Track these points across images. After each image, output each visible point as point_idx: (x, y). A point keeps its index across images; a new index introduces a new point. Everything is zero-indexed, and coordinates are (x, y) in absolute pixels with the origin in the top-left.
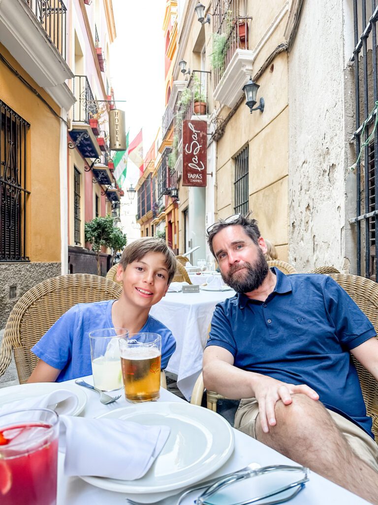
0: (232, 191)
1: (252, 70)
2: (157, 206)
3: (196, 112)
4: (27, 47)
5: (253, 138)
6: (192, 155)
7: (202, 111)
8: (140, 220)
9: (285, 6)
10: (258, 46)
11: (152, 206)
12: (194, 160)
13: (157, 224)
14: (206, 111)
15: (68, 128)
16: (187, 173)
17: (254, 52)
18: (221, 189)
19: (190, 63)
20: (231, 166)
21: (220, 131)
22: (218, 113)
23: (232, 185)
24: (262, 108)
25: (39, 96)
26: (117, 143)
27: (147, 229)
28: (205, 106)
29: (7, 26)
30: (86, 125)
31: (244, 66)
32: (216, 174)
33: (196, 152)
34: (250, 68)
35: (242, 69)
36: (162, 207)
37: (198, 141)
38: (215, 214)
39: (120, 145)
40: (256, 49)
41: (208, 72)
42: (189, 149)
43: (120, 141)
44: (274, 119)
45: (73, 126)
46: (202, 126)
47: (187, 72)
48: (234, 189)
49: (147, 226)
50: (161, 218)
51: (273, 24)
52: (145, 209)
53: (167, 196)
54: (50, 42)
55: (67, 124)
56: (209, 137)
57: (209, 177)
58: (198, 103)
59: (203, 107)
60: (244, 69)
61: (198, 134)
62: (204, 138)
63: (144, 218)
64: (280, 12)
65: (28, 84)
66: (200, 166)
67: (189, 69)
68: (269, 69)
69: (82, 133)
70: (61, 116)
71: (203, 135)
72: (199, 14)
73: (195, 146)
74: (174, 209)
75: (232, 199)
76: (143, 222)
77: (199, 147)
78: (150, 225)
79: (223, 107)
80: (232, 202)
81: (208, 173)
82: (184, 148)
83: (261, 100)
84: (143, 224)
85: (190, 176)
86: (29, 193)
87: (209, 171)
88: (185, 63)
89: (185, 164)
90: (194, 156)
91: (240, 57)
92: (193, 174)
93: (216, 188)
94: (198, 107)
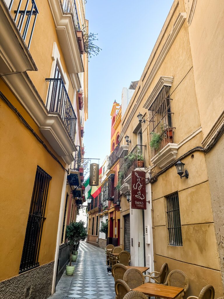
0: (166, 217)
1: (177, 153)
2: (101, 205)
3: (139, 167)
4: (59, 141)
5: (181, 191)
6: (137, 191)
7: (142, 166)
8: (89, 212)
9: (200, 129)
10: (181, 142)
11: (98, 204)
12: (139, 193)
13: (101, 217)
14: (143, 166)
15: (68, 174)
16: (134, 201)
17: (178, 145)
18: (157, 213)
19: (131, 137)
20: (164, 201)
21: (155, 179)
22: (152, 168)
23: (165, 213)
24: (187, 176)
25: (58, 161)
26: (94, 182)
27: (93, 218)
28: (143, 163)
29: (52, 133)
30: (77, 171)
31: (172, 151)
32: (152, 202)
33: (139, 189)
34: (176, 152)
35: (171, 152)
36: (105, 206)
37: (140, 182)
38: (152, 228)
39: (95, 183)
40: (180, 144)
41: (144, 146)
42: (135, 186)
43: (95, 180)
44: (198, 184)
45: (71, 172)
46: (143, 174)
47: (129, 141)
48: (167, 215)
49: (94, 216)
50: (104, 214)
51: (191, 135)
52: (93, 205)
53: (110, 201)
54: (70, 137)
55: (68, 172)
56: (147, 180)
57: (147, 203)
58: (140, 162)
59: (142, 163)
60: (173, 153)
61: (141, 179)
62: (144, 180)
63: (92, 211)
64: (196, 131)
65: (54, 156)
66: (142, 197)
67: (130, 140)
68: (190, 156)
69: (74, 175)
70: (66, 168)
71: (143, 179)
72: (140, 118)
73: (139, 185)
74: (115, 211)
75: (166, 222)
76: (91, 213)
77: (141, 186)
78: (95, 216)
79: (156, 166)
80: (166, 224)
81: (147, 201)
82: (132, 186)
83: (186, 171)
84: (91, 214)
85: (137, 203)
86: (45, 219)
87: (147, 200)
88: (128, 137)
89: (133, 195)
90: (138, 191)
91: (170, 147)
92: (138, 202)
93: (152, 211)
94: (140, 163)
